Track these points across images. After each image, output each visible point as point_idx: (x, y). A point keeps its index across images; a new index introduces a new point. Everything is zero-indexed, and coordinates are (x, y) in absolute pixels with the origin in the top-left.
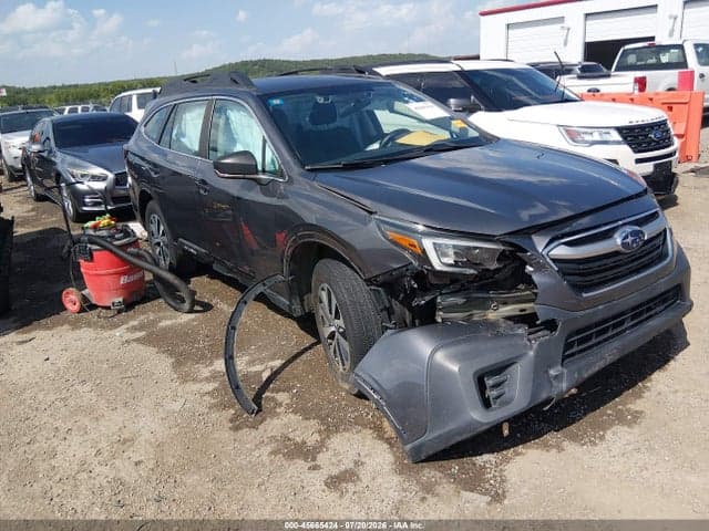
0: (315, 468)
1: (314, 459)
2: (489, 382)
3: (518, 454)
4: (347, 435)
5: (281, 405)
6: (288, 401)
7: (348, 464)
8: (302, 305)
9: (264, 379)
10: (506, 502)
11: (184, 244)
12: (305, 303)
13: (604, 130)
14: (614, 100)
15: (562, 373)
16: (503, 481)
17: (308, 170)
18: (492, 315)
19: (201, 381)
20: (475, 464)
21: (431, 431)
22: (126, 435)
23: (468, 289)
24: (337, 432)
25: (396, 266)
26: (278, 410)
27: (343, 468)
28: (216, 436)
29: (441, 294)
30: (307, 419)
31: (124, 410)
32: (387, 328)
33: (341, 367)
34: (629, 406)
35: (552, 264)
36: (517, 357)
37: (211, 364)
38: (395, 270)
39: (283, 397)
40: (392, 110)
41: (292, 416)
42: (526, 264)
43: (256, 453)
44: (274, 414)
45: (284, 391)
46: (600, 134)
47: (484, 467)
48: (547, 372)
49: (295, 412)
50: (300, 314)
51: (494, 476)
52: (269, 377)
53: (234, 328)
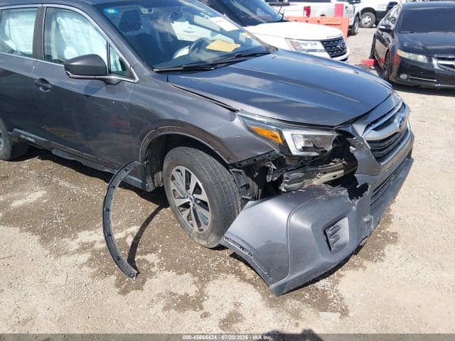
0: (206, 315)
1: (201, 308)
2: (329, 232)
3: (341, 276)
4: (218, 282)
5: (153, 266)
6: (158, 261)
7: (229, 308)
8: (153, 182)
9: (130, 245)
10: (351, 314)
11: (21, 134)
12: (155, 179)
13: (313, 42)
14: (296, 21)
15: (371, 220)
16: (342, 299)
17: (158, 72)
18: (315, 182)
19: (73, 253)
20: (317, 289)
21: (292, 273)
22: (23, 315)
23: (305, 166)
24: (209, 281)
25: (260, 153)
26: (153, 270)
27: (227, 311)
28: (109, 301)
29: (287, 171)
30: (181, 274)
31: (11, 290)
32: (248, 200)
33: (196, 229)
34: (387, 230)
35: (368, 145)
36: (346, 213)
37: (76, 237)
38: (258, 156)
39: (151, 258)
40: (192, 22)
41: (166, 273)
42: (350, 145)
43: (151, 311)
44: (152, 274)
45: (151, 253)
46: (312, 45)
47: (325, 291)
48: (362, 220)
49: (168, 269)
50: (152, 190)
51: (334, 296)
52: (133, 243)
53: (108, 210)
